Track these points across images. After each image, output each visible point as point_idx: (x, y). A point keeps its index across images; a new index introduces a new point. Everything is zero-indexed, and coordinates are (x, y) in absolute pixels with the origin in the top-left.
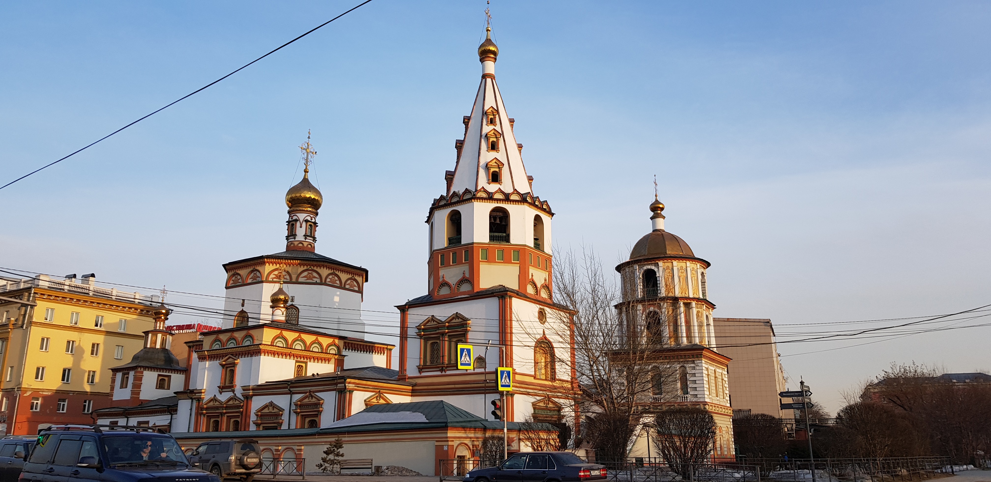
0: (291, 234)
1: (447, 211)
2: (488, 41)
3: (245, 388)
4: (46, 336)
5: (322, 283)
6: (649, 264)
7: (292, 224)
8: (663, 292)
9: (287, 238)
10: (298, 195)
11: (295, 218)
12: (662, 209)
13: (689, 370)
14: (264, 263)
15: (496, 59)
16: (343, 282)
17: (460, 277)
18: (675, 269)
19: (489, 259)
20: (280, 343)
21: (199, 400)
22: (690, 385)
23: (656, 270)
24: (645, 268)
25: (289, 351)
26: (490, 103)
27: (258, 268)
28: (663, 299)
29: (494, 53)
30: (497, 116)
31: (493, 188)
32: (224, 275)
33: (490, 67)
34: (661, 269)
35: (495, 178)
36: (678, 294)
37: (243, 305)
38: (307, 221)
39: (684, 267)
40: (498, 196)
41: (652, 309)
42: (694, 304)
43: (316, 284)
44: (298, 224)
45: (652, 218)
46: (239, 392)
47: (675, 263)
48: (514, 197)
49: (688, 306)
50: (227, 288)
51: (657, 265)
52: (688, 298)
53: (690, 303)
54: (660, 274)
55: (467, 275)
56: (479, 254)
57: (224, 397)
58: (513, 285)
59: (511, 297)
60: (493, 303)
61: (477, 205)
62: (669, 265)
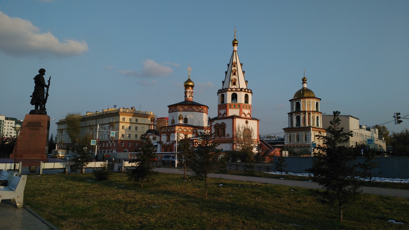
0: (186, 96)
1: (221, 94)
2: (235, 40)
3: (172, 141)
4: (123, 125)
5: (194, 111)
6: (298, 100)
7: (186, 93)
8: (302, 109)
9: (185, 97)
10: (187, 84)
11: (186, 91)
12: (306, 80)
13: (307, 135)
14: (178, 106)
15: (237, 45)
16: (200, 110)
17: (224, 112)
18: (306, 102)
19: (231, 107)
20: (180, 130)
21: (162, 144)
22: (307, 139)
23: (300, 102)
24: (297, 101)
25: (183, 132)
26: (234, 60)
27: (176, 107)
28: (302, 112)
29: (237, 44)
30: (236, 64)
31: (233, 87)
32: (168, 109)
33: (236, 48)
34: (301, 102)
35: (234, 84)
36: (306, 110)
37: (173, 118)
38: (190, 92)
39: (309, 101)
40: (234, 90)
41: (298, 115)
42: (311, 113)
43: (192, 111)
44: (187, 93)
45: (302, 84)
46: (171, 142)
47: (306, 100)
48: (239, 90)
49: (309, 114)
50: (169, 112)
51: (300, 101)
52: (310, 111)
53: (310, 113)
54: (301, 104)
55: (226, 112)
56: (228, 106)
57: (168, 143)
58: (238, 114)
59: (235, 118)
60: (231, 120)
61: (228, 93)
62: (304, 100)
